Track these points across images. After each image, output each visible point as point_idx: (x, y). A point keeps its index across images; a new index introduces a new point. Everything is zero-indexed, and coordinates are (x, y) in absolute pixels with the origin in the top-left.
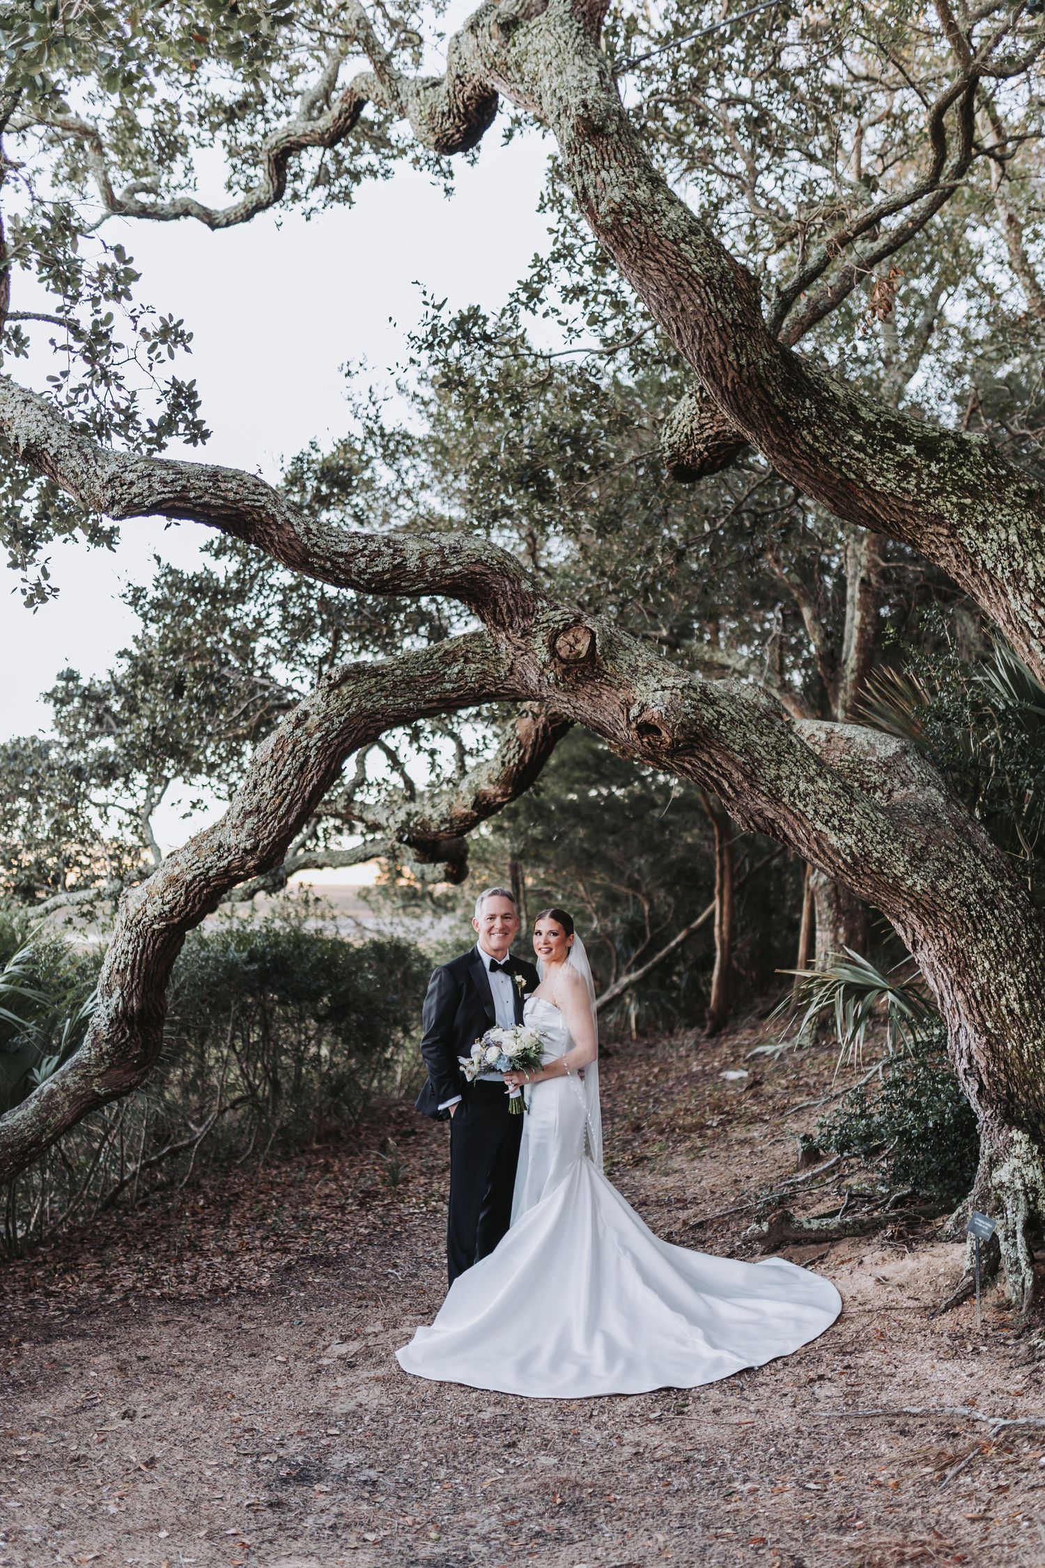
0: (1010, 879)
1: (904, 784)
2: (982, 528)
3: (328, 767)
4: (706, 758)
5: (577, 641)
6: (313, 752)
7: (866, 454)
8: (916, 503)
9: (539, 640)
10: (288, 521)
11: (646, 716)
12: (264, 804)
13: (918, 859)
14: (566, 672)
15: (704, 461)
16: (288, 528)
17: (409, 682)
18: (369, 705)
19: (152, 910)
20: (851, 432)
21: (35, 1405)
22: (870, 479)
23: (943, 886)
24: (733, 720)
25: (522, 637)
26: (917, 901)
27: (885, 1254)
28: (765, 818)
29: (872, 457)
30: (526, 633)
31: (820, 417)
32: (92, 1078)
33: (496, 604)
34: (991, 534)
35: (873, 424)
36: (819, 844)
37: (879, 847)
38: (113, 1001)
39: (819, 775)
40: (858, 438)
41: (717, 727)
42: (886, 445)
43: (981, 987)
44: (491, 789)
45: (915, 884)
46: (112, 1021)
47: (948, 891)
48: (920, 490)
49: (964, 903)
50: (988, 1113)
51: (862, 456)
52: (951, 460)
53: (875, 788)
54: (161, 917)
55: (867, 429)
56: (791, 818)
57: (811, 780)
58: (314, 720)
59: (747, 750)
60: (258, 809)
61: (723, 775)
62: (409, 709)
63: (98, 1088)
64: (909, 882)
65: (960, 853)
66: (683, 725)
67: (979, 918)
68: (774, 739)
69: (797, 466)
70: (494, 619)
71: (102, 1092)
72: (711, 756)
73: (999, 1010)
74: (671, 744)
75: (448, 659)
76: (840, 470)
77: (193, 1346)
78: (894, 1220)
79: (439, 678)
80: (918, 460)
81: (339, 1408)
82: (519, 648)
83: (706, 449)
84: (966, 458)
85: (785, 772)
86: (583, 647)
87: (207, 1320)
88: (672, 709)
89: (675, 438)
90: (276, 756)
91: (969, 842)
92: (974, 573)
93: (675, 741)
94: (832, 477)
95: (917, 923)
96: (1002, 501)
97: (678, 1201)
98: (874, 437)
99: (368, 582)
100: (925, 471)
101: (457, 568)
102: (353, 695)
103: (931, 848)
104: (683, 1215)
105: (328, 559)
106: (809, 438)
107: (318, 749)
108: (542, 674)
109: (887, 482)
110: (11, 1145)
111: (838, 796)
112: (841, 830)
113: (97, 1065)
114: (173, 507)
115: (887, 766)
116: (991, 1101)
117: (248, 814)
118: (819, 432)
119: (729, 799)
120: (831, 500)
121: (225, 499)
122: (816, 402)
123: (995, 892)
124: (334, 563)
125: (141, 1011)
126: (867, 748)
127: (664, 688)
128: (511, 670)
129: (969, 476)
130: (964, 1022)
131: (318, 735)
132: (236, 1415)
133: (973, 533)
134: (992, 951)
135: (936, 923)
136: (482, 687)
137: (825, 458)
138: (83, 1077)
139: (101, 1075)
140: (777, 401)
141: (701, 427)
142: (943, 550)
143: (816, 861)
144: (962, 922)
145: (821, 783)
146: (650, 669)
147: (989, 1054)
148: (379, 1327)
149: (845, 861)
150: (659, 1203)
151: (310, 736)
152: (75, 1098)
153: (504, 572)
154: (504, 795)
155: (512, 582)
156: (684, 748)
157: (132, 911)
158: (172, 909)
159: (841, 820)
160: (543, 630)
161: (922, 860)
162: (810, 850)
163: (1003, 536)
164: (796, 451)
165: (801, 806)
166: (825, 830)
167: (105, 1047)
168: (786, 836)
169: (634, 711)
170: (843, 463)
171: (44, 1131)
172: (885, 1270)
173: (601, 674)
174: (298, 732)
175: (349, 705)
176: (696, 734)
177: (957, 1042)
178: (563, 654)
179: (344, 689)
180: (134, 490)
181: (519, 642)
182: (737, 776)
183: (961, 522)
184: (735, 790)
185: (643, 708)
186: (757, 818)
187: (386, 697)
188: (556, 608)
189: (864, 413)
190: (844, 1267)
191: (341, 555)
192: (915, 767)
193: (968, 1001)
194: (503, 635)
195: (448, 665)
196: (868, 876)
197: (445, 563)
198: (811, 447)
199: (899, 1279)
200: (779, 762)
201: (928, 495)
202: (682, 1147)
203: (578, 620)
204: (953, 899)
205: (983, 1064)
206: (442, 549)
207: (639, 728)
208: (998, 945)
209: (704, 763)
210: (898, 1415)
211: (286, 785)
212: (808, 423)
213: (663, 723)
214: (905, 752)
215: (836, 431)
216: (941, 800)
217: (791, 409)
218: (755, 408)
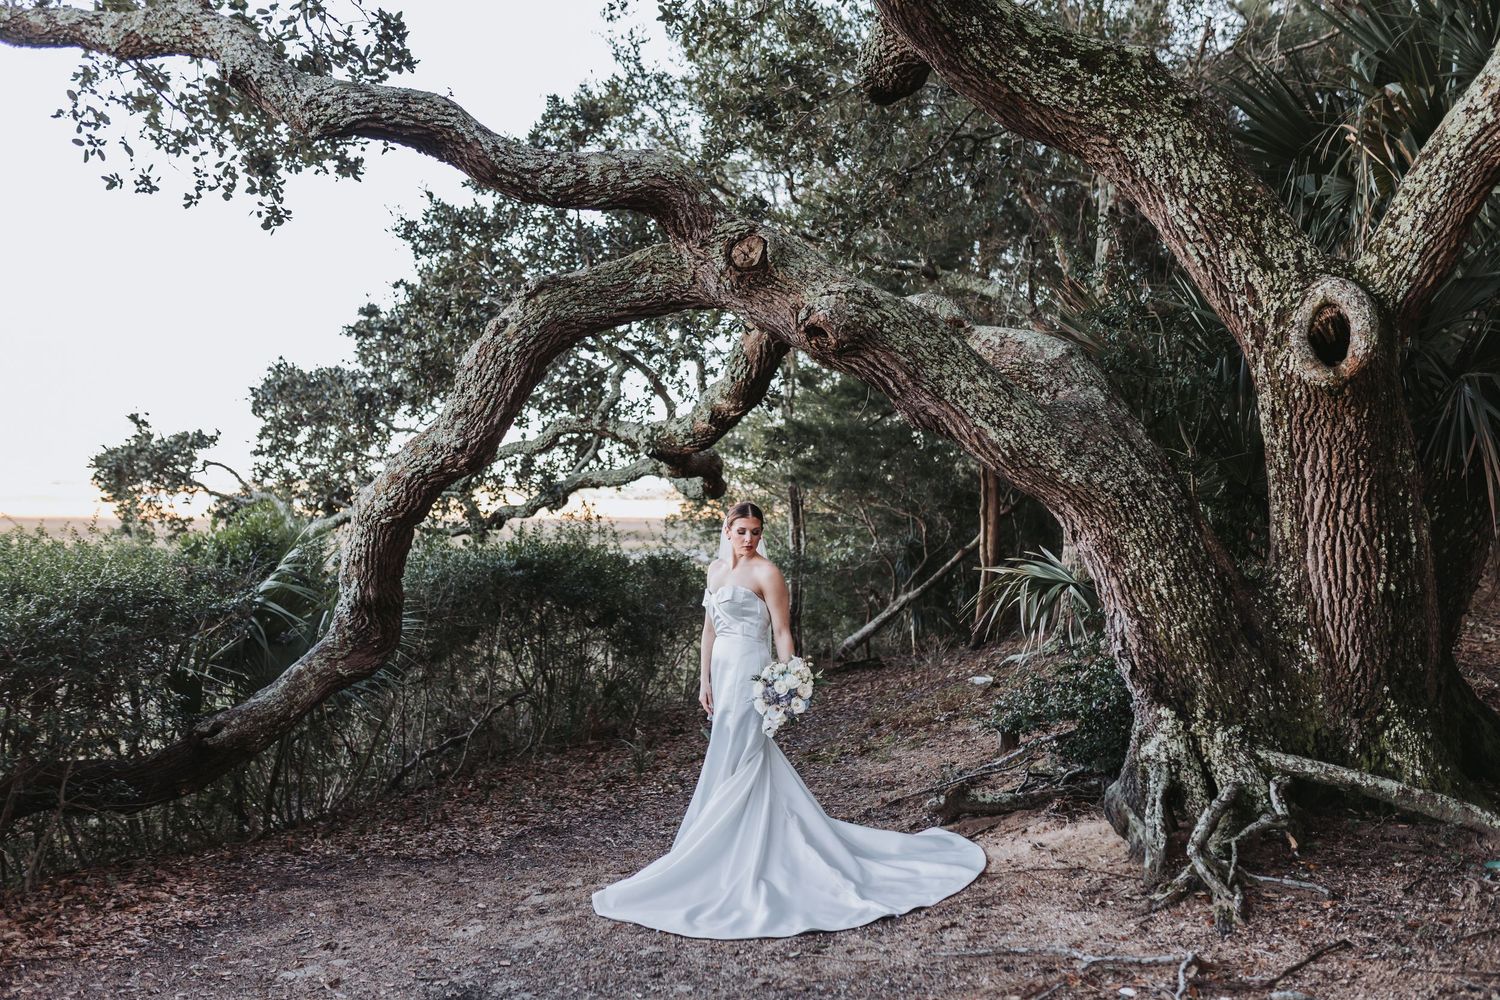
0: (1164, 472)
1: (1068, 384)
2: (1141, 137)
3: (528, 370)
4: (871, 358)
5: (751, 250)
6: (512, 357)
7: (1031, 68)
8: (1079, 115)
9: (717, 250)
10: (476, 139)
11: (813, 319)
12: (471, 406)
13: (1073, 453)
14: (740, 279)
15: (895, 83)
16: (477, 146)
17: (601, 291)
18: (564, 313)
19: (379, 506)
20: (1017, 48)
21: (253, 937)
22: (1035, 92)
23: (1097, 478)
24: (896, 322)
25: (701, 247)
26: (1073, 492)
27: (1048, 825)
28: (930, 415)
29: (1037, 71)
30: (704, 244)
31: (986, 34)
32: (336, 661)
33: (677, 217)
34: (1149, 143)
35: (1038, 40)
36: (979, 439)
37: (1036, 442)
38: (352, 591)
39: (980, 374)
40: (1024, 53)
41: (880, 329)
42: (1050, 59)
43: (1133, 574)
44: (724, 404)
45: (1070, 477)
46: (352, 609)
47: (1102, 484)
48: (1083, 102)
49: (1117, 494)
50: (1140, 692)
51: (1027, 70)
52: (1112, 73)
53: (1042, 389)
54: (387, 511)
55: (1033, 44)
56: (953, 414)
57: (972, 379)
58: (512, 327)
59: (910, 350)
60: (466, 411)
61: (888, 375)
62: (601, 317)
63: (342, 670)
64: (1065, 475)
65: (1115, 448)
66: (847, 327)
67: (1131, 508)
68: (935, 341)
69: (966, 81)
70: (676, 230)
71: (345, 673)
72: (876, 356)
73: (1149, 594)
74: (837, 345)
75: (637, 270)
76: (1007, 85)
77: (409, 896)
78: (1061, 794)
79: (630, 288)
80: (1081, 73)
81: (517, 945)
82: (699, 258)
83: (895, 70)
84: (1127, 70)
85: (947, 370)
86: (756, 256)
87: (430, 875)
88: (836, 312)
89: (868, 62)
90: (480, 361)
91: (1125, 438)
92: (1134, 181)
93: (840, 342)
94: (1001, 93)
95: (1075, 513)
96: (1159, 111)
97: (887, 783)
98: (1039, 53)
99: (555, 196)
100: (1088, 84)
101: (636, 183)
102: (548, 303)
103: (1087, 443)
104: (887, 795)
105: (515, 175)
106: (976, 55)
107: (517, 354)
108: (720, 281)
109: (1051, 96)
110: (262, 719)
111: (998, 394)
112: (1000, 426)
113: (341, 649)
114: (367, 127)
115: (1054, 368)
116: (1142, 681)
117: (458, 416)
118: (986, 49)
119: (895, 398)
120: (1001, 115)
121: (415, 119)
122: (984, 19)
123: (1148, 484)
124: (521, 179)
125: (378, 600)
126: (1036, 351)
127: (830, 293)
128: (693, 278)
129: (1129, 87)
130: (1119, 607)
131: (516, 341)
132: (425, 948)
133: (1132, 142)
134: (1143, 539)
135: (1092, 514)
136: (669, 295)
137: (992, 74)
138: (328, 659)
139: (344, 658)
140: (943, 19)
141: (888, 48)
142: (1105, 160)
143: (979, 456)
144: (1116, 513)
145: (981, 382)
146: (818, 276)
147: (1140, 636)
148: (579, 882)
149: (1004, 455)
150: (869, 785)
151: (509, 342)
152: (320, 678)
153: (682, 186)
154: (736, 409)
155: (690, 195)
156: (849, 349)
157: (363, 507)
158: (396, 505)
159: (1000, 416)
160: (720, 240)
161: (1078, 454)
162: (972, 445)
163: (1160, 145)
164: (965, 68)
165: (962, 403)
166: (985, 426)
167: (348, 633)
168: (949, 432)
169: (803, 314)
170: (1010, 77)
171: (292, 707)
172: (1043, 838)
173: (773, 280)
174: (498, 338)
175: (544, 313)
176: (861, 336)
177: (1113, 626)
178: (738, 262)
179: (540, 299)
180: (330, 111)
181: (699, 252)
182: (902, 375)
183: (1121, 132)
184: (900, 390)
185: (810, 311)
186: (922, 416)
187: (580, 306)
188: (733, 220)
189: (1031, 29)
190: (1008, 836)
191: (528, 171)
192: (1079, 367)
193: (1121, 587)
194: (684, 246)
195: (638, 275)
196: (1026, 469)
197: (625, 178)
198: (979, 63)
199: (1054, 845)
200: (942, 362)
201: (1090, 107)
202: (907, 740)
203: (752, 230)
204: (1107, 491)
205: (1134, 646)
206: (622, 164)
207: (807, 330)
208: (1148, 534)
209: (869, 363)
210: (1007, 954)
211: (489, 388)
212: (975, 40)
213: (828, 325)
214: (1071, 354)
215: (1002, 47)
216: (1102, 398)
217: (958, 27)
218: (923, 27)
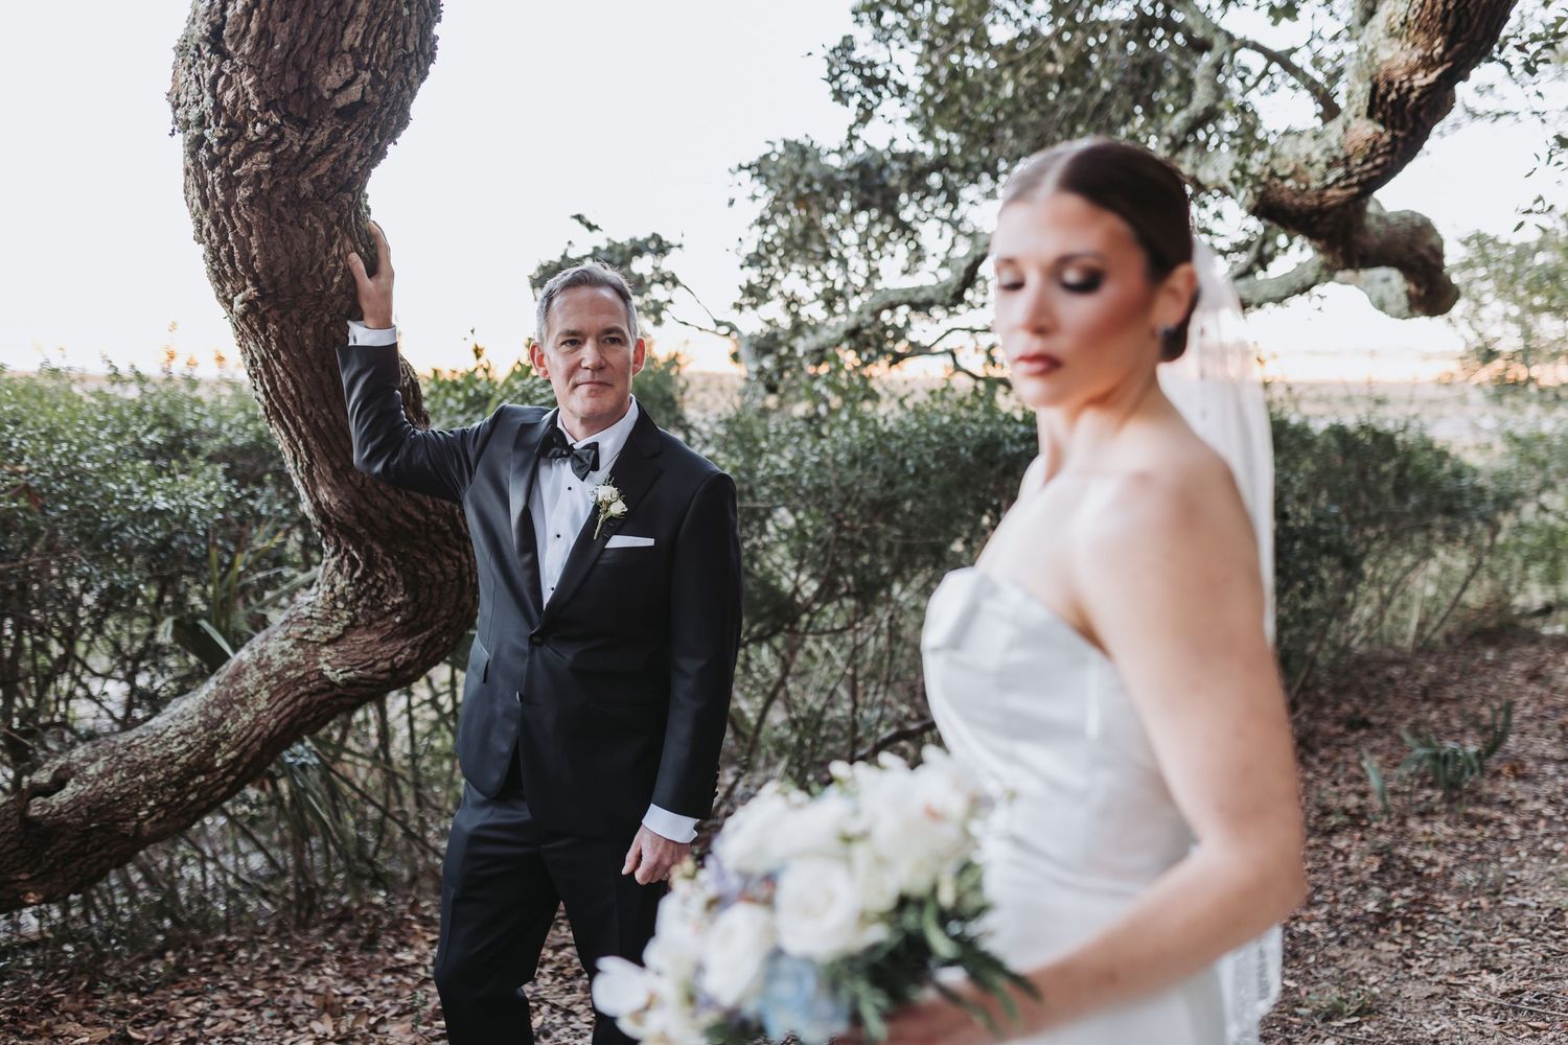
32: (317, 645)
44: (1397, 55)
63: (332, 667)
71: (336, 676)
110: (144, 768)
113: (326, 621)
138: (300, 642)
139: (331, 642)
171: (214, 746)
